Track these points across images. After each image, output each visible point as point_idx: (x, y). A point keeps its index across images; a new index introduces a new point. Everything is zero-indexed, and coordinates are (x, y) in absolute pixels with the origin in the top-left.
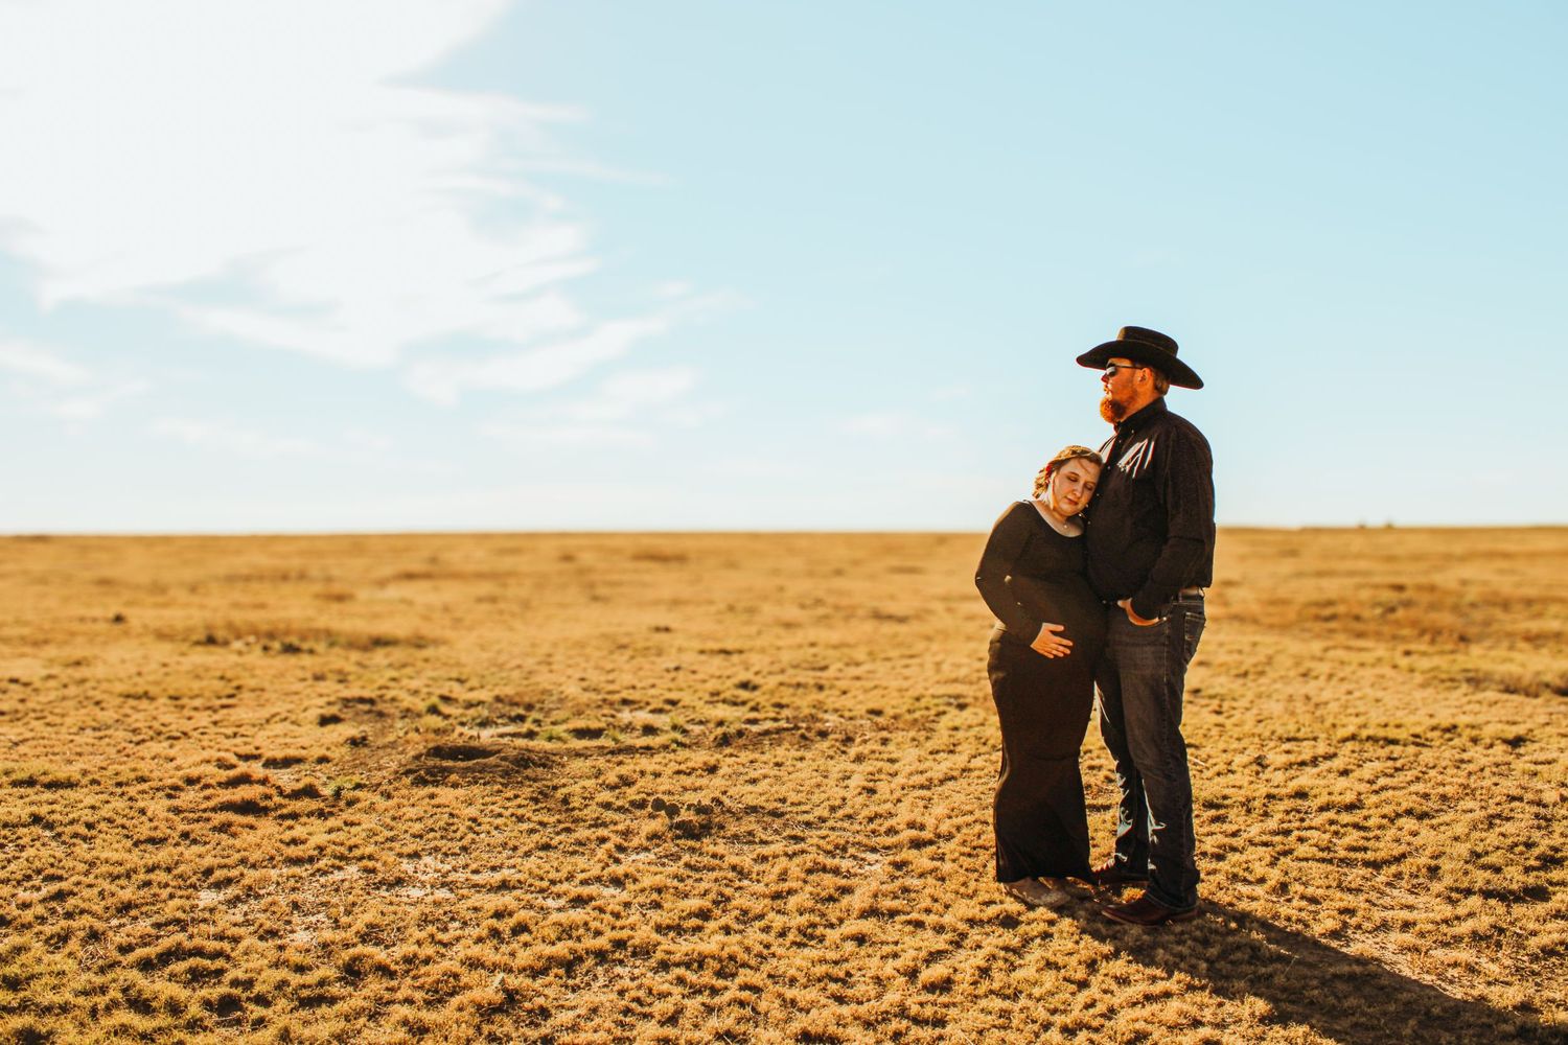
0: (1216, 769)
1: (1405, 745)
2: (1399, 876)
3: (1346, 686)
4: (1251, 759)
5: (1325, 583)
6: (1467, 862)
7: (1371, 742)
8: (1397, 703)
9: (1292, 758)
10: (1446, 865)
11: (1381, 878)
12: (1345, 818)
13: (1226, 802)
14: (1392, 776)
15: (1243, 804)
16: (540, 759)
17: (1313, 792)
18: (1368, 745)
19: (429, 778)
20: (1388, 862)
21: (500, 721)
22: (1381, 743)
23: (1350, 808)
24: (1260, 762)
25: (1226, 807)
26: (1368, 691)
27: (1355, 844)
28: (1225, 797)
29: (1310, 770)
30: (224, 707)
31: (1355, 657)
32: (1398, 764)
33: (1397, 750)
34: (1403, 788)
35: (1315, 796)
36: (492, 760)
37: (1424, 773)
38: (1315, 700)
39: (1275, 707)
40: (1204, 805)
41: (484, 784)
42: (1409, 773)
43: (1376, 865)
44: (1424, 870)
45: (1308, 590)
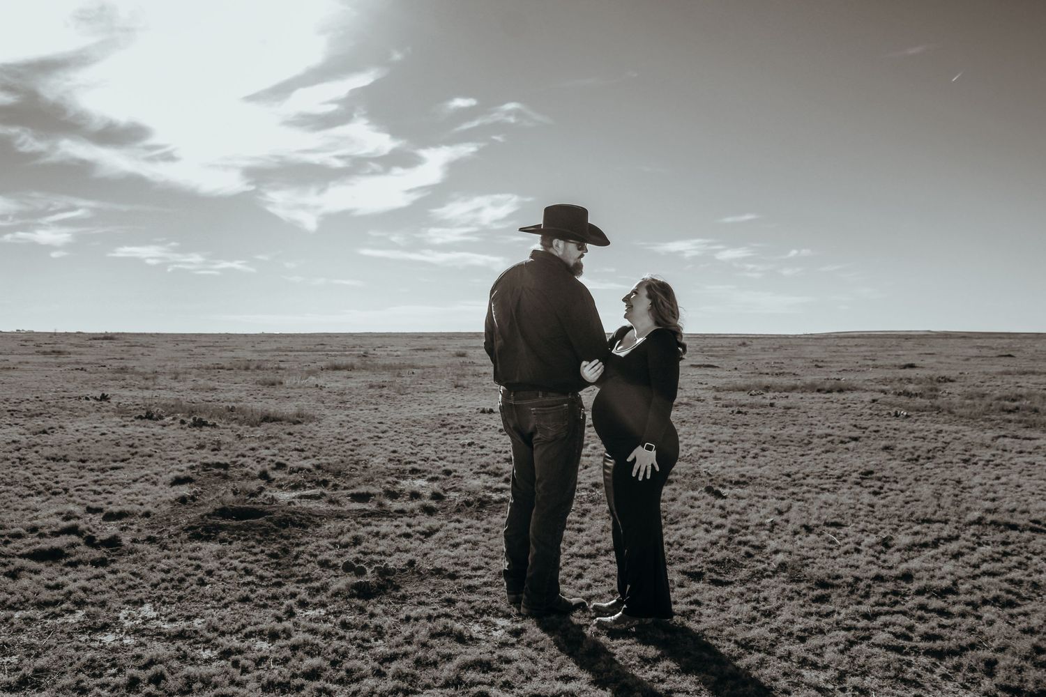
0: (847, 547)
1: (1021, 531)
2: (957, 668)
3: (998, 472)
4: (879, 539)
5: (1023, 381)
6: (1026, 658)
7: (993, 526)
8: (1033, 489)
9: (918, 539)
10: (1005, 660)
11: (941, 670)
12: (936, 603)
13: (836, 582)
14: (999, 560)
15: (849, 585)
16: (302, 519)
17: (917, 575)
18: (989, 530)
19: (204, 534)
20: (952, 653)
21: (309, 485)
22: (1002, 527)
23: (942, 593)
24: (886, 544)
25: (832, 586)
26: (1015, 477)
27: (931, 632)
28: (838, 577)
29: (929, 553)
30: (113, 469)
31: (1017, 445)
32: (1009, 549)
33: (1013, 534)
34: (1004, 573)
35: (919, 579)
36: (261, 520)
37: (1029, 559)
38: (966, 484)
39: (925, 490)
40: (816, 584)
41: (245, 540)
42: (1015, 558)
43: (940, 655)
44: (982, 665)
45: (1006, 386)
